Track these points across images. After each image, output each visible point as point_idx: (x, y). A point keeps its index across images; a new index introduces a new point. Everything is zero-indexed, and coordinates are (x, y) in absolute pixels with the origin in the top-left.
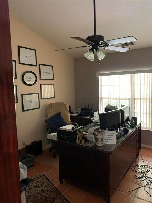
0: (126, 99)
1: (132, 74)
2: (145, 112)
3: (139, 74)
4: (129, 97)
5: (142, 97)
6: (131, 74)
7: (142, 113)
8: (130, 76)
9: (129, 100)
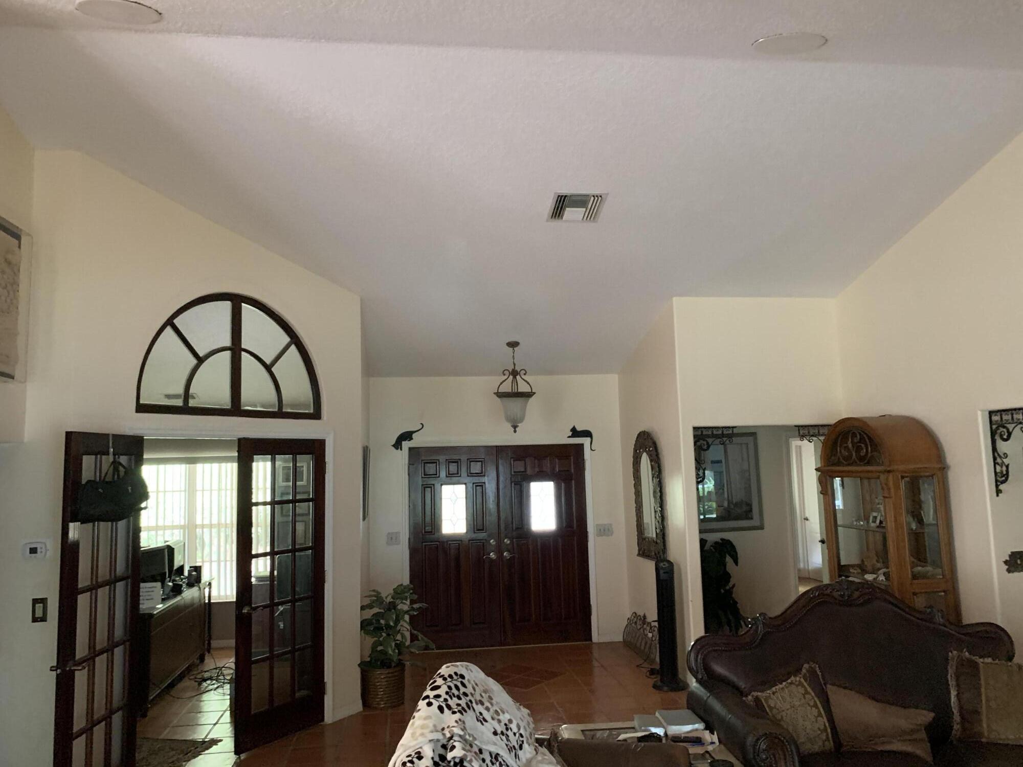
0: (173, 527)
1: (192, 466)
2: (222, 558)
3: (207, 466)
4: (182, 523)
5: (215, 521)
6: (188, 465)
7: (214, 561)
8: (186, 469)
9: (182, 531)
